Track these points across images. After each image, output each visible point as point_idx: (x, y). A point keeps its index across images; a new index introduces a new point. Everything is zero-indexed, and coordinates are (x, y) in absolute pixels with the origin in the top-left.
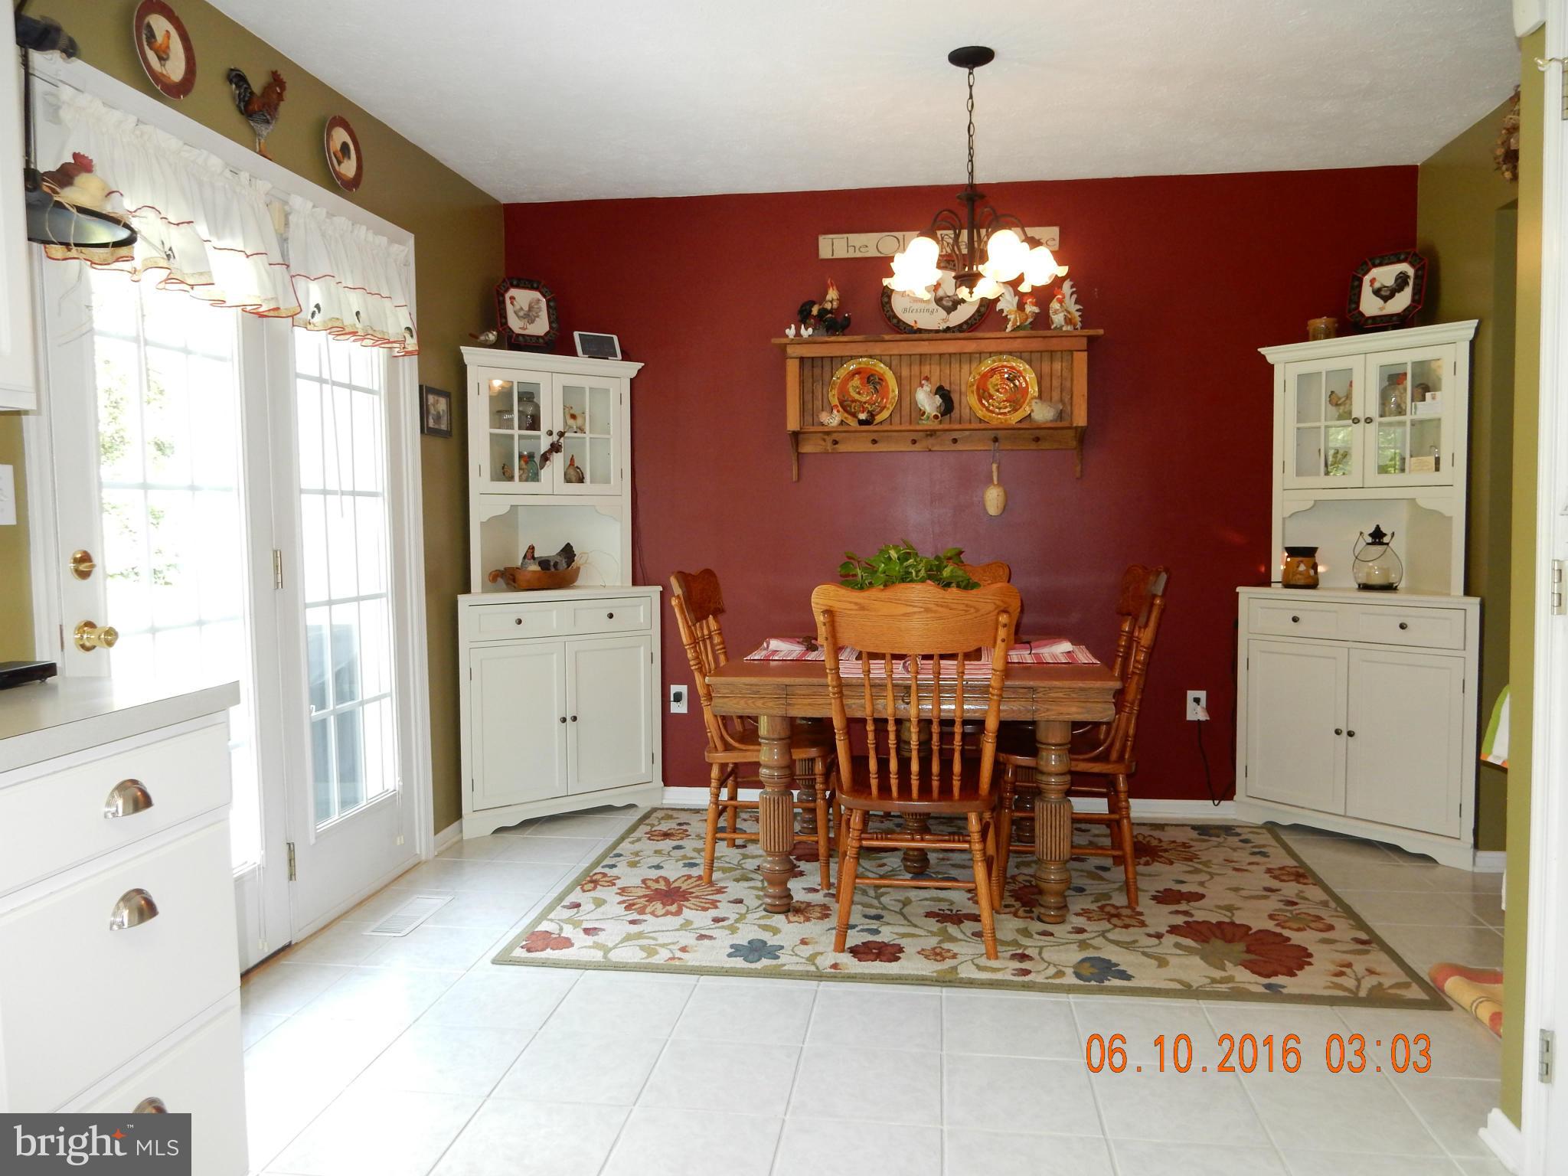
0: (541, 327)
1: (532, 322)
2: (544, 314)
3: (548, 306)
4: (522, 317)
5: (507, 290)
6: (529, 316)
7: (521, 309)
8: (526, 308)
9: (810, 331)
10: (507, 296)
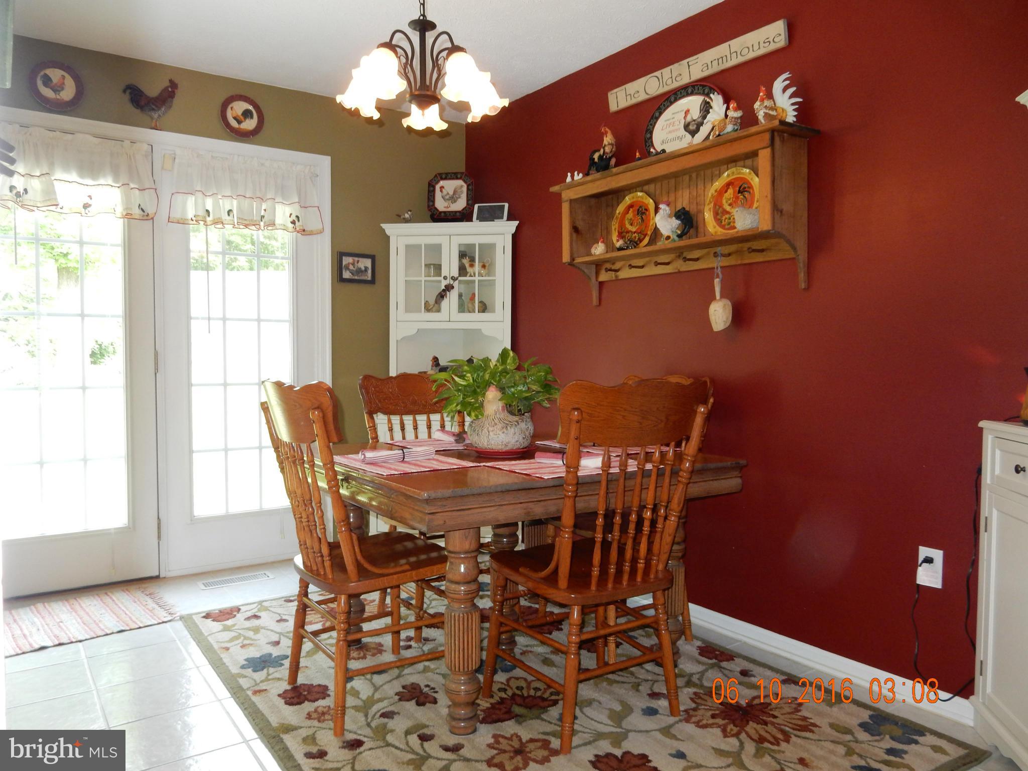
0: (460, 205)
1: (455, 201)
2: (464, 196)
3: (468, 189)
4: (447, 199)
5: (437, 182)
6: (453, 199)
7: (448, 194)
8: (451, 193)
9: (581, 175)
10: (438, 187)
